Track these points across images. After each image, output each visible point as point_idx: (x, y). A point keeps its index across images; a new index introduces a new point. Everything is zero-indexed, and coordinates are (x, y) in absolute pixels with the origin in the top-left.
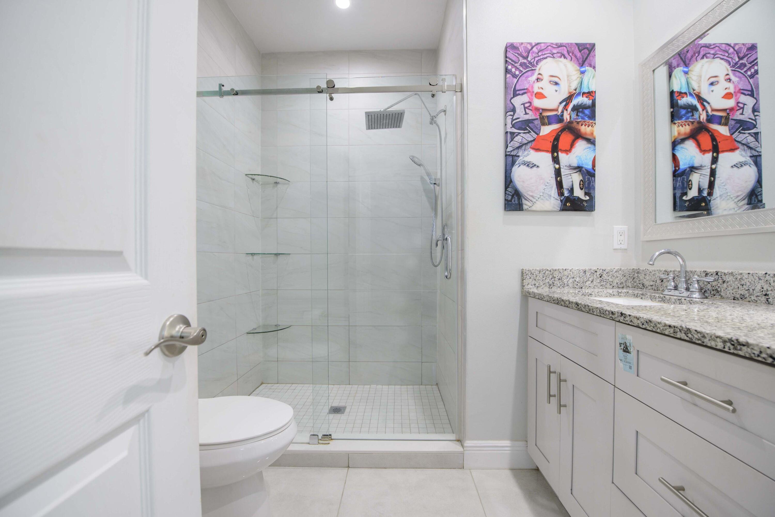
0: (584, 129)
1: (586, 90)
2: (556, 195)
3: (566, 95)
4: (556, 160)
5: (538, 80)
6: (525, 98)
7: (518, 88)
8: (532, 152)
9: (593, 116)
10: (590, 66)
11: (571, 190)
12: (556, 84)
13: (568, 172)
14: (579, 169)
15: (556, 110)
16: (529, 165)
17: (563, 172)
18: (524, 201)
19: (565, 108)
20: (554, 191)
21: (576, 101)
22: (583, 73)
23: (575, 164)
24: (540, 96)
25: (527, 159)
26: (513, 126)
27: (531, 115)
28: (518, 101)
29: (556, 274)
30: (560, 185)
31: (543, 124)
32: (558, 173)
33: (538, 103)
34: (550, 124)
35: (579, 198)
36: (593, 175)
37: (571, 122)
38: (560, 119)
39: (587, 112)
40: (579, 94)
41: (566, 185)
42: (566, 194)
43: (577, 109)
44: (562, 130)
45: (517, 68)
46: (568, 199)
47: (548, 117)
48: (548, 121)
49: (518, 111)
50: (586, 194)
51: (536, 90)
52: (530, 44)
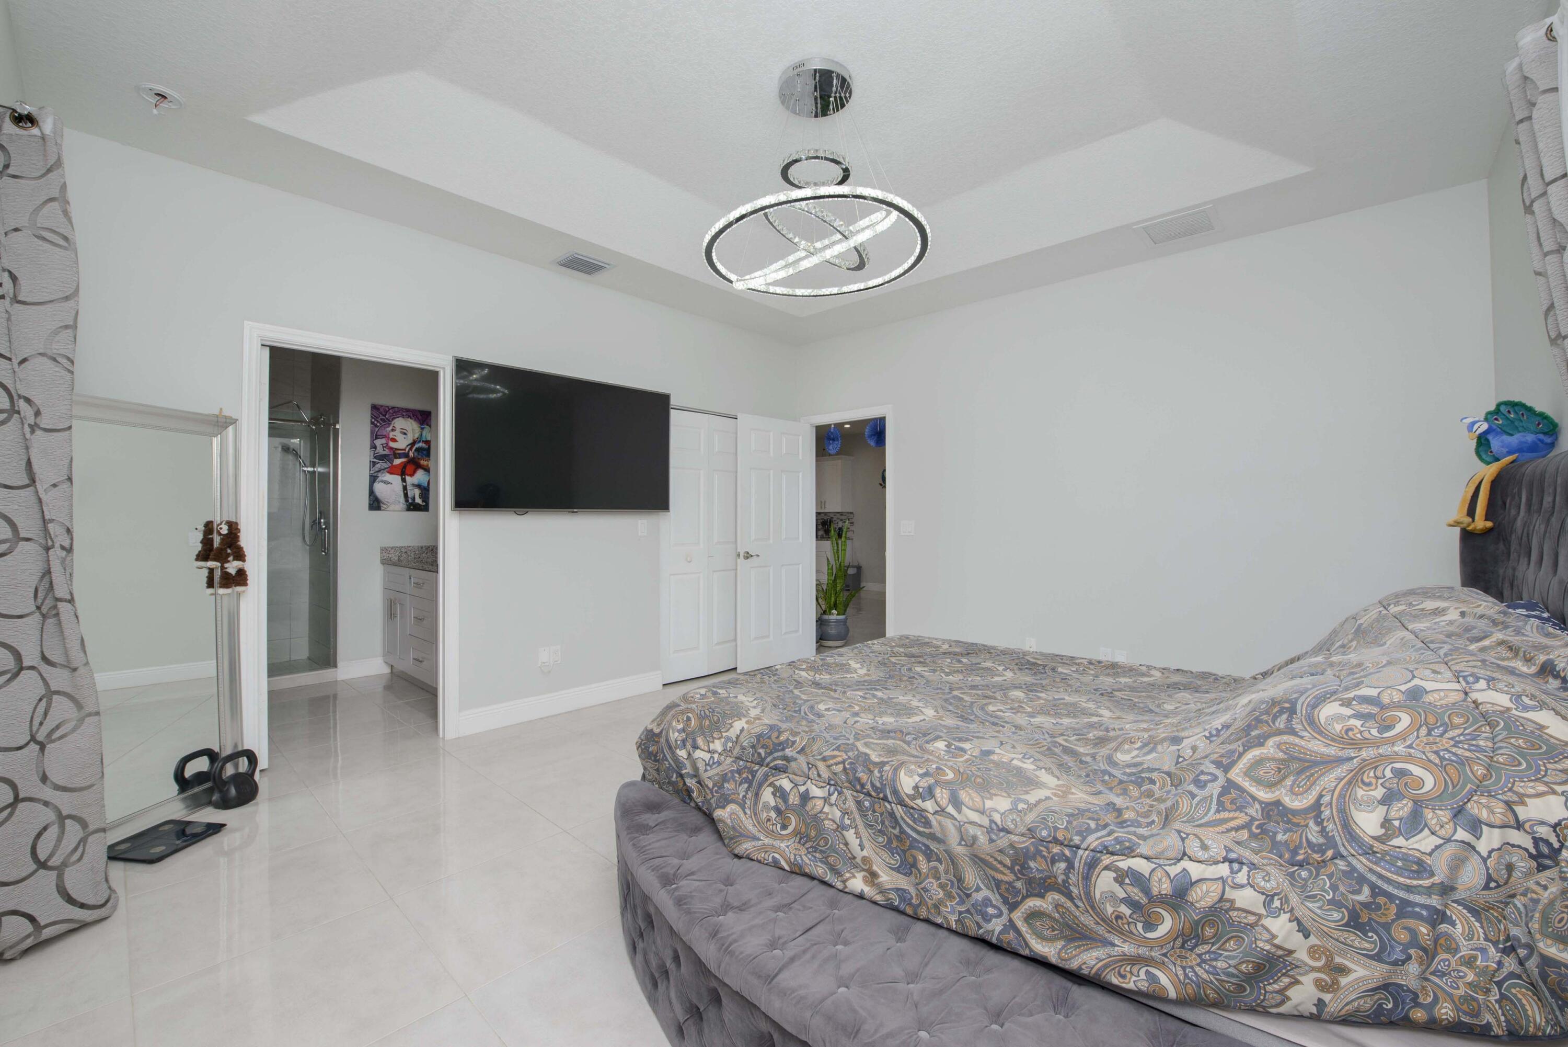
0: (423, 462)
1: (424, 439)
2: (404, 502)
3: (411, 441)
4: (404, 480)
5: (393, 430)
6: (384, 441)
7: (379, 433)
8: (388, 475)
9: (428, 455)
10: (428, 425)
11: (414, 499)
12: (405, 434)
13: (412, 488)
14: (419, 486)
15: (405, 450)
16: (386, 482)
17: (408, 488)
18: (382, 505)
19: (411, 449)
20: (402, 499)
21: (417, 446)
22: (422, 429)
23: (416, 483)
24: (394, 440)
25: (385, 479)
26: (375, 458)
27: (387, 452)
28: (378, 442)
29: (403, 550)
30: (406, 495)
31: (396, 458)
32: (405, 488)
33: (392, 444)
34: (400, 458)
35: (418, 504)
36: (428, 490)
37: (414, 458)
38: (406, 455)
39: (425, 452)
40: (419, 442)
41: (409, 495)
42: (410, 501)
43: (418, 450)
44: (409, 462)
45: (378, 422)
46: (411, 504)
47: (399, 454)
48: (400, 456)
49: (378, 448)
50: (423, 501)
51: (391, 436)
52: (388, 407)
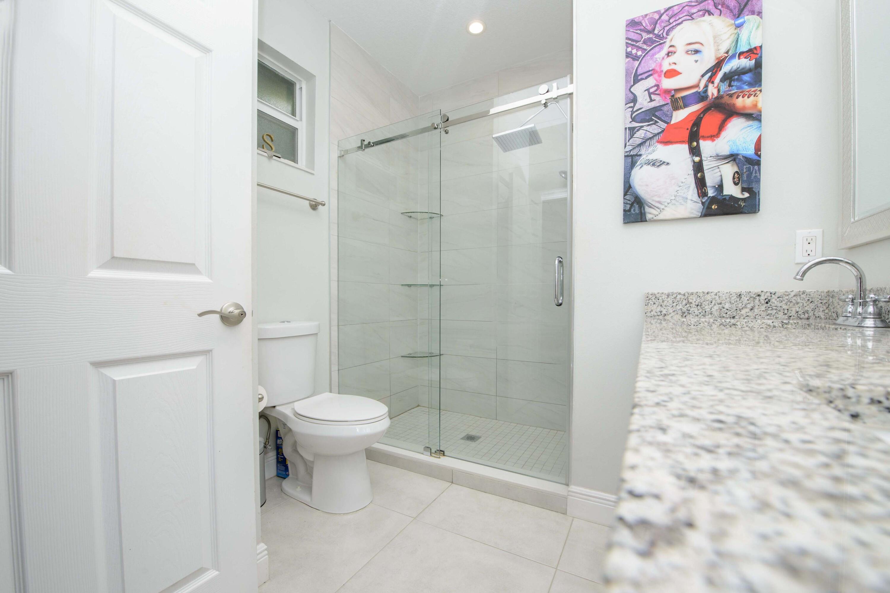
0: (740, 102)
1: (745, 49)
2: (695, 197)
3: (711, 62)
4: (695, 151)
5: (668, 54)
6: (650, 82)
7: (640, 71)
8: (660, 147)
9: (757, 80)
10: (753, 13)
11: (720, 187)
12: (697, 52)
13: (715, 164)
14: (733, 157)
15: (697, 86)
16: (656, 164)
17: (706, 165)
18: (647, 209)
19: (711, 80)
20: (692, 192)
21: (726, 68)
22: (739, 26)
23: (726, 152)
24: (672, 73)
25: (652, 157)
26: (633, 120)
27: (658, 101)
28: (639, 89)
29: (693, 299)
30: (701, 183)
31: (676, 108)
32: (698, 168)
33: (668, 84)
34: (686, 106)
35: (732, 197)
36: (758, 163)
37: (719, 97)
38: (702, 97)
39: (746, 78)
40: (733, 56)
41: (711, 180)
42: (711, 193)
43: (728, 78)
44: (706, 111)
45: (639, 48)
46: (713, 200)
47: (683, 98)
48: (686, 102)
49: (639, 100)
50: (743, 190)
51: (666, 67)
52: (658, 12)
